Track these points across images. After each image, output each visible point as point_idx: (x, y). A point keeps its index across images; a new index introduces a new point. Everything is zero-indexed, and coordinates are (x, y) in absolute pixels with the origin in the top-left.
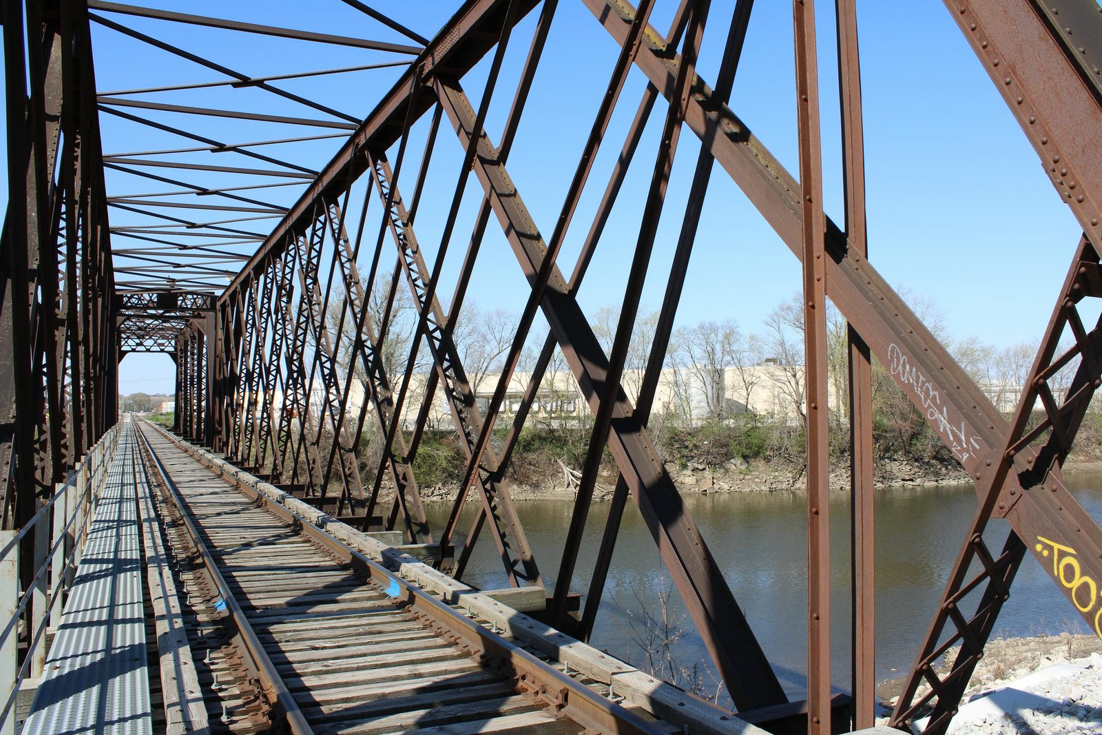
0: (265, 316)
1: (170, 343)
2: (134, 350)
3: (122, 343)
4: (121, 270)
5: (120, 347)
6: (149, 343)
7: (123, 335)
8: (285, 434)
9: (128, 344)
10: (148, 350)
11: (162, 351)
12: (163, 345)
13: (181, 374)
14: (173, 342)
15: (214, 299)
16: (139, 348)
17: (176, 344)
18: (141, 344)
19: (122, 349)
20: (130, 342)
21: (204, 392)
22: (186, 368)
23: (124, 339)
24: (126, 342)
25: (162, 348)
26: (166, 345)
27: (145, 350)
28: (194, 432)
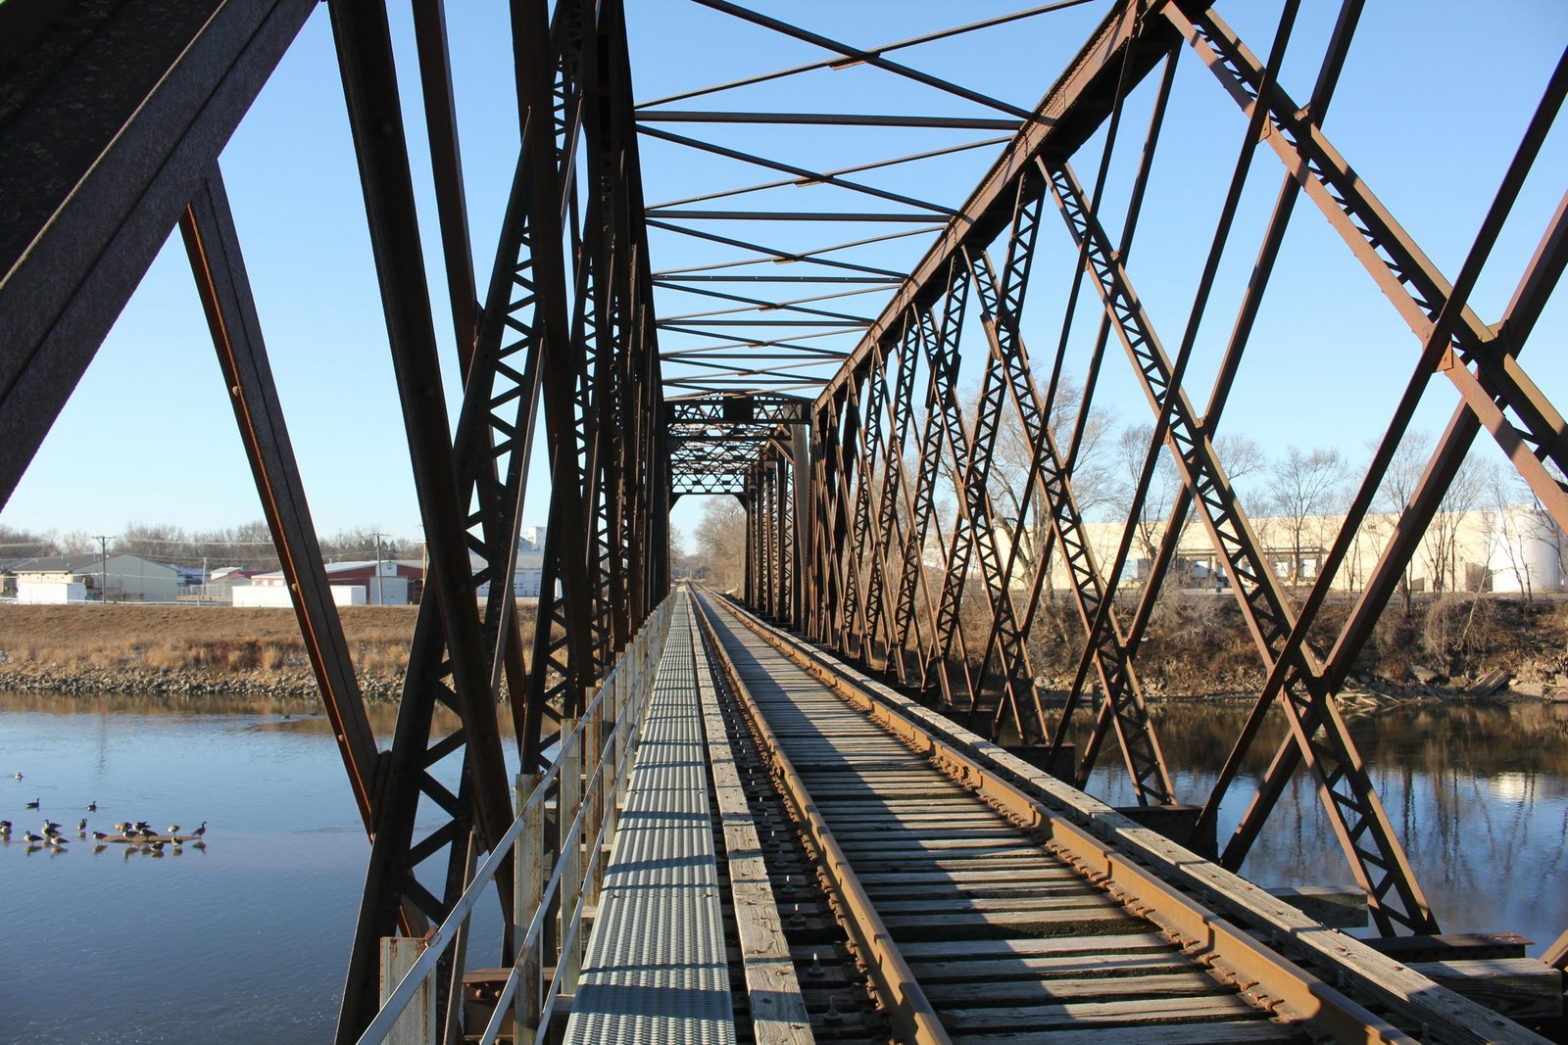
0: (902, 416)
1: (737, 480)
2: (689, 492)
3: (675, 481)
4: (671, 383)
5: (671, 488)
6: (709, 480)
7: (675, 471)
8: (949, 617)
9: (682, 483)
10: (708, 492)
11: (727, 492)
12: (727, 483)
13: (754, 523)
14: (742, 479)
15: (807, 404)
16: (698, 489)
17: (746, 480)
18: (697, 483)
19: (675, 491)
20: (685, 480)
21: (790, 549)
22: (761, 515)
23: (677, 475)
24: (679, 480)
25: (727, 487)
26: (732, 483)
27: (704, 491)
28: (776, 608)
